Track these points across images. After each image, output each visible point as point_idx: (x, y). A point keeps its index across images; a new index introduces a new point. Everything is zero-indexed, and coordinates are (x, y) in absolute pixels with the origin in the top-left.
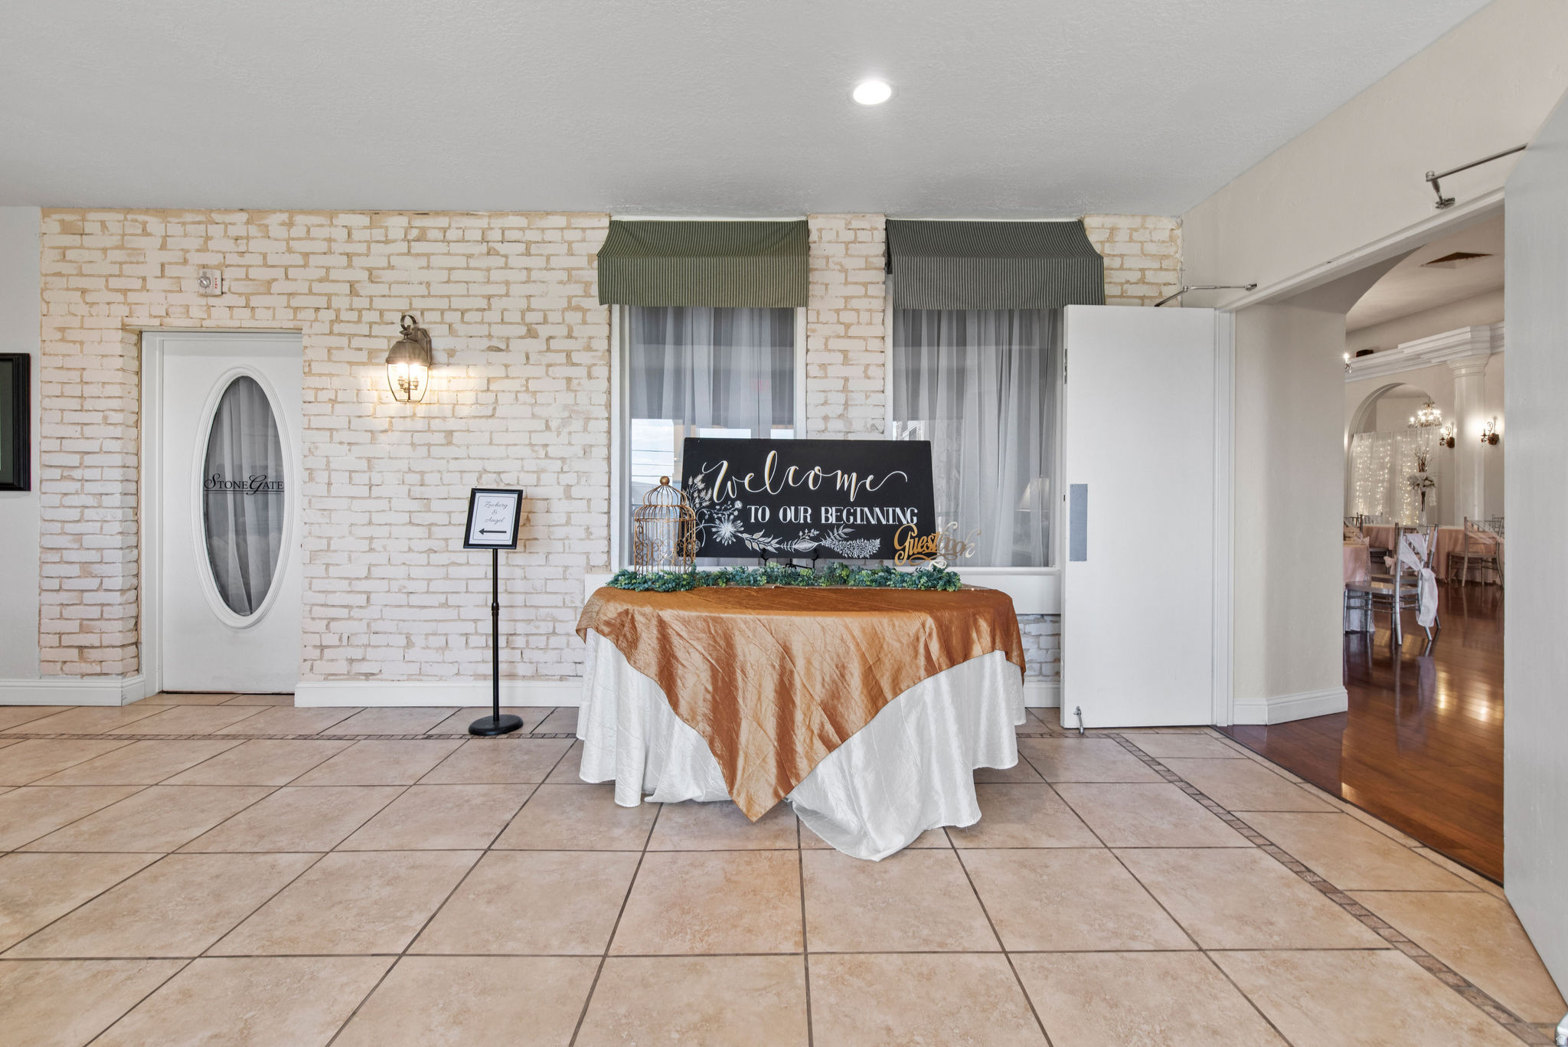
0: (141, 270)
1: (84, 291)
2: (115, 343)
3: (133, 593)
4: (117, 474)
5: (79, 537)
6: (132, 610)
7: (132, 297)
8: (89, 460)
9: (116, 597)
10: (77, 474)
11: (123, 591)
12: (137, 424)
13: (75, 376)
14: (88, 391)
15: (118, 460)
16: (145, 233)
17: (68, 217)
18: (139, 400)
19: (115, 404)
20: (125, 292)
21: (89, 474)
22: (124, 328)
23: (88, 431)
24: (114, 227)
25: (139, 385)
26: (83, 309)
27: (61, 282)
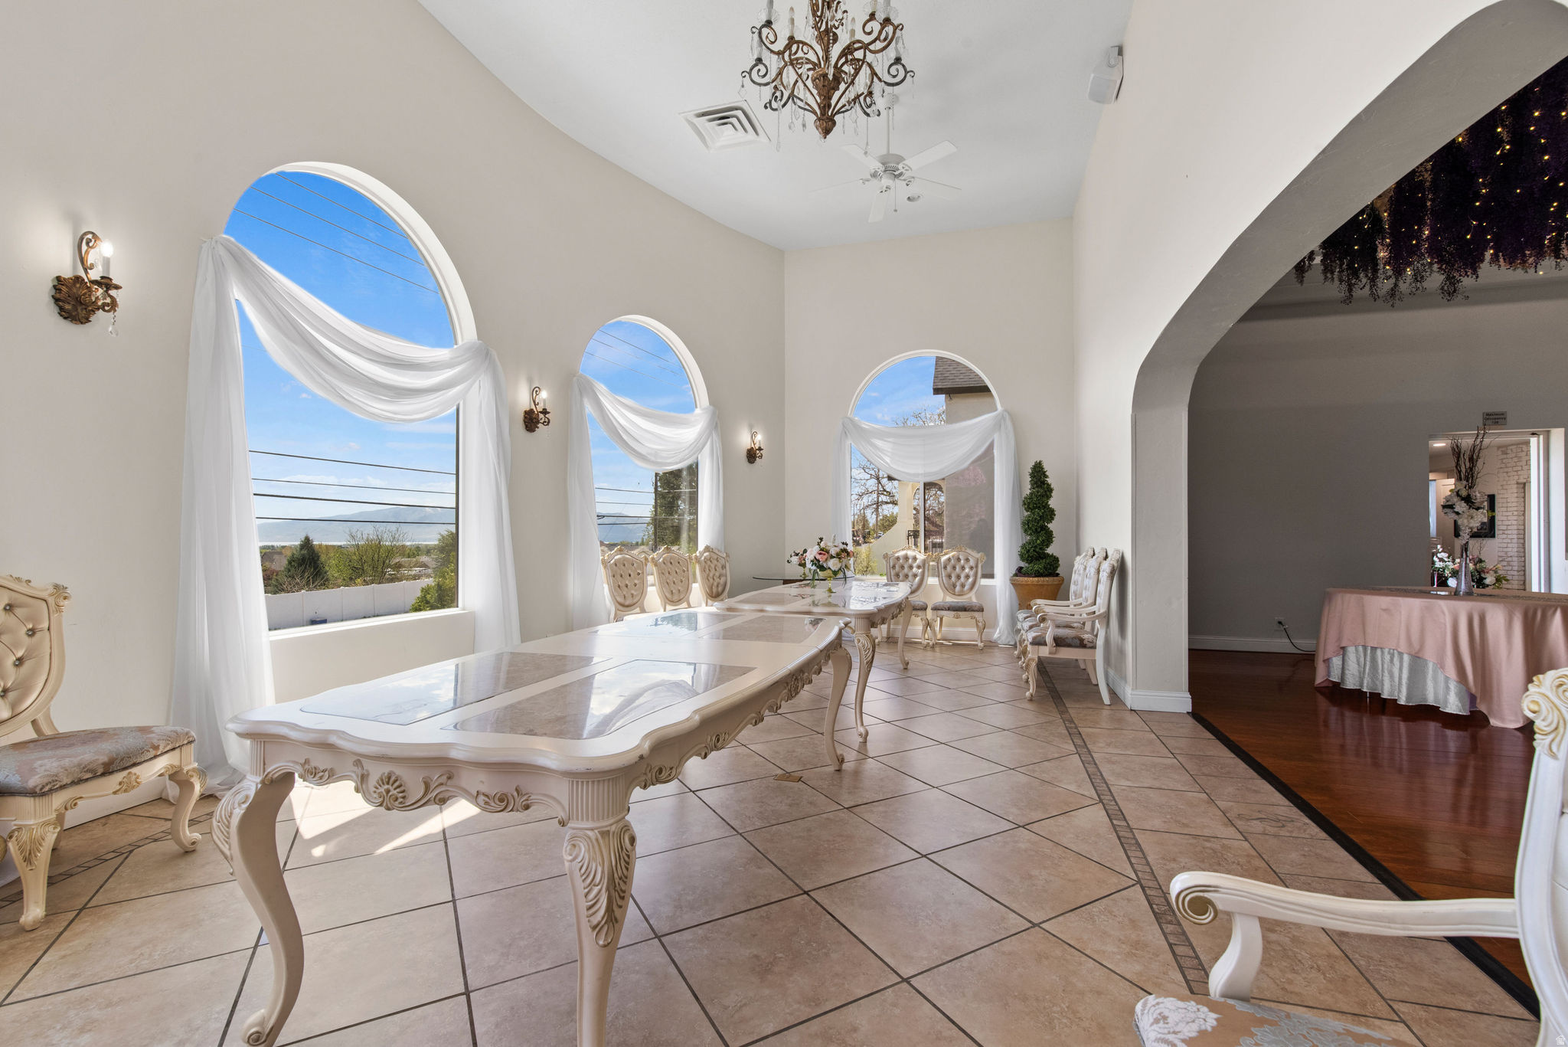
0: (1521, 464)
1: (1507, 472)
2: (1514, 488)
3: (1523, 573)
4: (1516, 532)
5: (1506, 553)
6: (1522, 578)
7: (1519, 473)
8: (1509, 528)
9: (1516, 573)
10: (1506, 532)
11: (1518, 571)
12: (1524, 515)
13: (1505, 500)
14: (1509, 505)
15: (1515, 527)
16: (1522, 451)
17: (1503, 449)
18: (1524, 507)
19: (1515, 509)
20: (1517, 471)
21: (1510, 532)
22: (1518, 483)
23: (1509, 518)
24: (1514, 450)
25: (1524, 502)
26: (1507, 478)
27: (1501, 470)
